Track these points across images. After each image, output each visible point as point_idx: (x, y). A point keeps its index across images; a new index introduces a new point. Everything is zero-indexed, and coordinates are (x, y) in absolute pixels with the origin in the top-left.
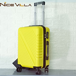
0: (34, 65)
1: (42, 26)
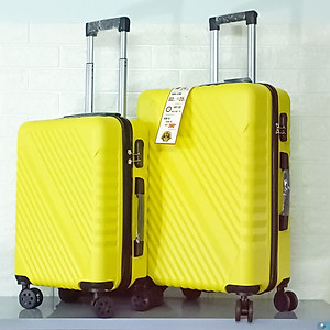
0: (81, 276)
1: (117, 115)
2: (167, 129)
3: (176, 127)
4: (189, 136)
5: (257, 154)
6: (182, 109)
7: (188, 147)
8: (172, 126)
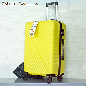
2: (32, 32)
3: (34, 32)
4: (38, 34)
5: (55, 39)
6: (36, 27)
7: (37, 37)
8: (33, 31)
